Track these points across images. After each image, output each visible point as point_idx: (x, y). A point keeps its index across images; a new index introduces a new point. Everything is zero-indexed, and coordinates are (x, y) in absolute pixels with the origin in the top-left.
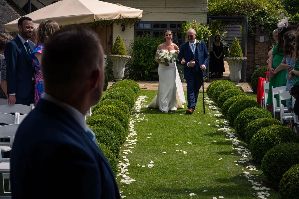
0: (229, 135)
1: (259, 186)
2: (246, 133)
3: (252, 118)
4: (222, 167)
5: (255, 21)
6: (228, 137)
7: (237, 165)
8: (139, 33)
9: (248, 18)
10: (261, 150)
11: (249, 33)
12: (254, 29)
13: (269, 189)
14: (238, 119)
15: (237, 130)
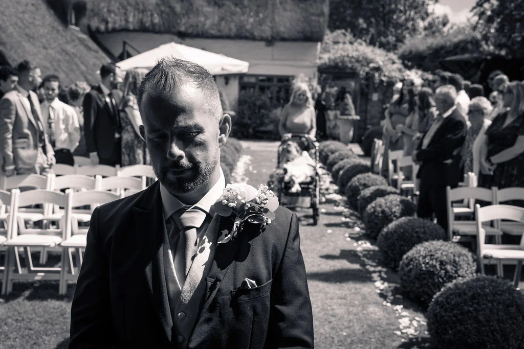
0: (339, 203)
1: (374, 266)
2: (359, 203)
3: (366, 186)
4: (332, 242)
5: (369, 77)
6: (338, 206)
7: (349, 239)
8: (243, 87)
9: (362, 73)
10: (376, 224)
11: (362, 90)
12: (367, 86)
13: (385, 270)
14: (350, 186)
15: (349, 198)
